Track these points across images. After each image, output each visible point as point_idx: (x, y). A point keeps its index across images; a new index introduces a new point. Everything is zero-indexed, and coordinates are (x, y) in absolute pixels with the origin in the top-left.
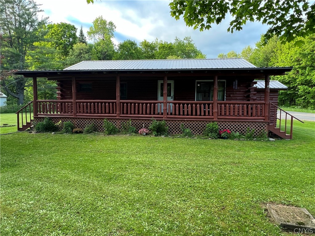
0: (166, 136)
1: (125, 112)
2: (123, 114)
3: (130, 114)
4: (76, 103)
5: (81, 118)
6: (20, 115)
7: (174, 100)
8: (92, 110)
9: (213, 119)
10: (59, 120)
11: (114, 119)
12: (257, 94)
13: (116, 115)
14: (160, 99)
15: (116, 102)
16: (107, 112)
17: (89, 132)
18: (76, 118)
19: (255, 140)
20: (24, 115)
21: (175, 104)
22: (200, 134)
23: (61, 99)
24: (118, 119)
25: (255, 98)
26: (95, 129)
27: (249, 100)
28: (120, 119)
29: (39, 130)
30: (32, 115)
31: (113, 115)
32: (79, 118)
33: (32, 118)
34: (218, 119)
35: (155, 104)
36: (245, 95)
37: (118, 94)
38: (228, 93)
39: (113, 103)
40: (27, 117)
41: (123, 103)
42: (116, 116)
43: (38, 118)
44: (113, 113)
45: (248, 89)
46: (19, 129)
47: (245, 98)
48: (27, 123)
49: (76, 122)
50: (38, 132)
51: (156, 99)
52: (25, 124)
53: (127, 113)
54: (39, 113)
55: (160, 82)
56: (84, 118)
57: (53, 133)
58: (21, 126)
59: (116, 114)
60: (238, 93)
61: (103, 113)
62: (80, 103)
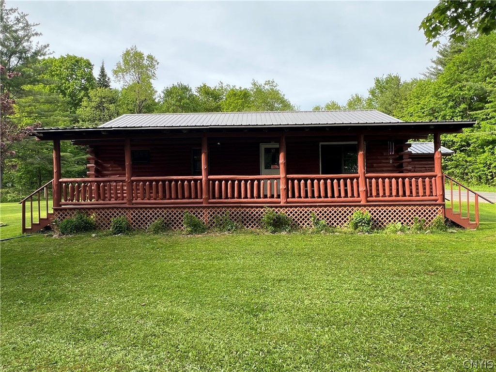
0: (289, 232)
1: (217, 195)
2: (214, 198)
3: (226, 199)
4: (131, 182)
9: (360, 202)
11: (199, 207)
12: (412, 163)
15: (201, 180)
16: (186, 196)
18: (132, 208)
22: (340, 226)
23: (96, 177)
24: (206, 207)
25: (410, 168)
27: (402, 172)
28: (209, 207)
31: (197, 200)
32: (136, 208)
34: (368, 201)
36: (396, 165)
38: (370, 161)
39: (196, 180)
41: (214, 181)
42: (202, 203)
43: (61, 210)
44: (196, 197)
45: (399, 155)
46: (25, 230)
47: (396, 169)
48: (40, 220)
49: (132, 214)
52: (36, 221)
53: (220, 197)
54: (63, 201)
55: (263, 147)
56: (146, 208)
57: (94, 235)
59: (202, 198)
60: (384, 161)
61: (179, 197)
62: (138, 182)
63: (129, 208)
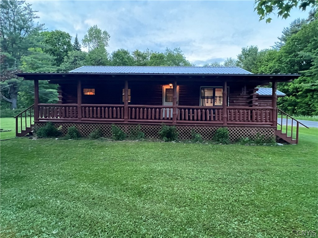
0: (177, 141)
1: (133, 117)
2: (131, 118)
3: (138, 119)
4: (81, 107)
5: (87, 123)
6: (19, 119)
7: (179, 104)
8: (99, 115)
9: (223, 124)
10: (60, 125)
11: (122, 124)
12: (258, 101)
13: (123, 120)
14: (165, 104)
15: (124, 107)
16: (114, 117)
17: (94, 137)
18: (81, 123)
19: (265, 145)
20: (24, 119)
21: (181, 109)
22: (209, 139)
23: (63, 103)
24: (126, 124)
25: (257, 104)
26: (101, 135)
27: (251, 106)
28: (128, 124)
29: (40, 136)
30: (33, 119)
31: (121, 120)
32: (84, 123)
33: (33, 123)
34: (228, 124)
35: (160, 108)
36: (248, 101)
37: (125, 98)
38: (232, 99)
39: (120, 107)
40: (28, 122)
41: (132, 108)
42: (123, 121)
43: (39, 122)
44: (121, 118)
45: (250, 95)
46: (18, 135)
47: (248, 104)
48: (27, 128)
49: (81, 127)
50: (39, 138)
51: (161, 104)
52: (24, 129)
53: (135, 118)
54: (40, 117)
55: (165, 87)
56: (90, 123)
57: (57, 139)
58: (20, 132)
59: (124, 119)
60: (240, 99)
61: (110, 117)
62: (85, 107)
63: (79, 123)
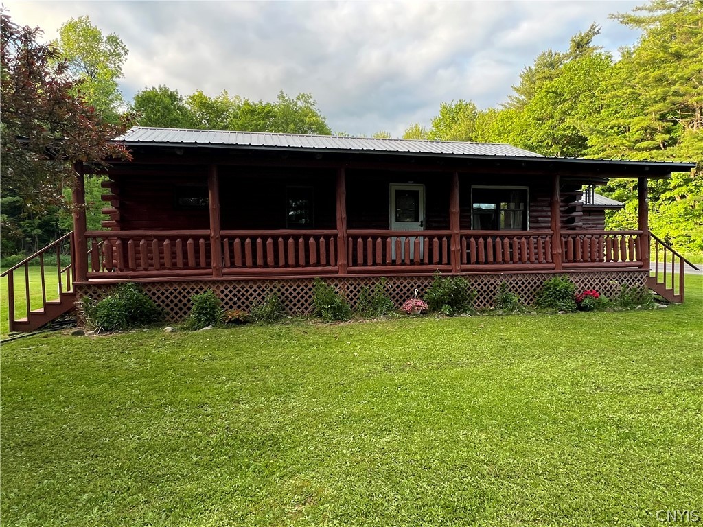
1: (360, 260)
2: (355, 263)
3: (373, 265)
4: (220, 239)
5: (239, 282)
8: (270, 259)
9: (553, 269)
11: (333, 279)
12: (584, 217)
13: (336, 268)
14: (395, 226)
15: (335, 236)
16: (312, 262)
17: (271, 318)
18: (222, 282)
24: (344, 278)
27: (574, 228)
28: (348, 279)
31: (329, 268)
32: (230, 282)
34: (564, 268)
36: (565, 219)
37: (341, 213)
38: (534, 214)
39: (327, 237)
41: (355, 237)
42: (337, 272)
43: (90, 286)
44: (328, 264)
46: (15, 326)
47: (563, 225)
48: (47, 305)
49: (222, 292)
51: (387, 227)
52: (38, 308)
53: (365, 263)
54: (91, 271)
55: (394, 188)
56: (247, 282)
57: (168, 329)
58: (22, 317)
59: (336, 265)
61: (301, 263)
62: (232, 238)
63: (218, 281)
